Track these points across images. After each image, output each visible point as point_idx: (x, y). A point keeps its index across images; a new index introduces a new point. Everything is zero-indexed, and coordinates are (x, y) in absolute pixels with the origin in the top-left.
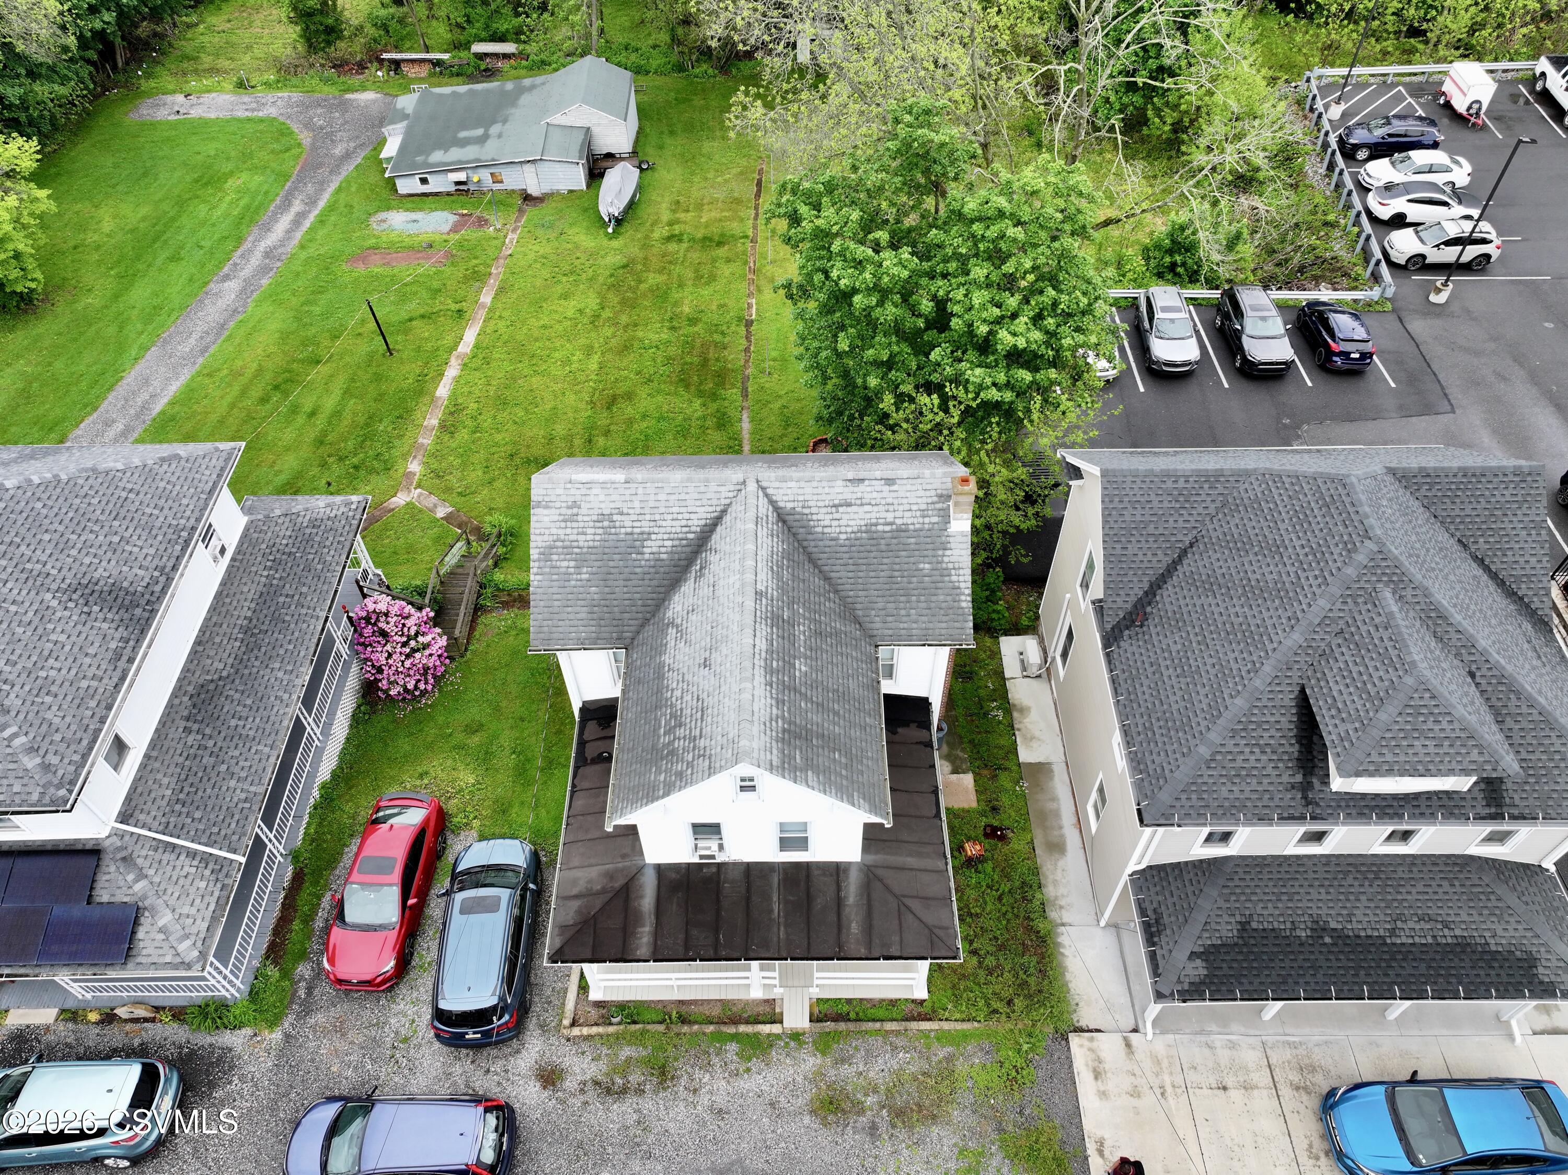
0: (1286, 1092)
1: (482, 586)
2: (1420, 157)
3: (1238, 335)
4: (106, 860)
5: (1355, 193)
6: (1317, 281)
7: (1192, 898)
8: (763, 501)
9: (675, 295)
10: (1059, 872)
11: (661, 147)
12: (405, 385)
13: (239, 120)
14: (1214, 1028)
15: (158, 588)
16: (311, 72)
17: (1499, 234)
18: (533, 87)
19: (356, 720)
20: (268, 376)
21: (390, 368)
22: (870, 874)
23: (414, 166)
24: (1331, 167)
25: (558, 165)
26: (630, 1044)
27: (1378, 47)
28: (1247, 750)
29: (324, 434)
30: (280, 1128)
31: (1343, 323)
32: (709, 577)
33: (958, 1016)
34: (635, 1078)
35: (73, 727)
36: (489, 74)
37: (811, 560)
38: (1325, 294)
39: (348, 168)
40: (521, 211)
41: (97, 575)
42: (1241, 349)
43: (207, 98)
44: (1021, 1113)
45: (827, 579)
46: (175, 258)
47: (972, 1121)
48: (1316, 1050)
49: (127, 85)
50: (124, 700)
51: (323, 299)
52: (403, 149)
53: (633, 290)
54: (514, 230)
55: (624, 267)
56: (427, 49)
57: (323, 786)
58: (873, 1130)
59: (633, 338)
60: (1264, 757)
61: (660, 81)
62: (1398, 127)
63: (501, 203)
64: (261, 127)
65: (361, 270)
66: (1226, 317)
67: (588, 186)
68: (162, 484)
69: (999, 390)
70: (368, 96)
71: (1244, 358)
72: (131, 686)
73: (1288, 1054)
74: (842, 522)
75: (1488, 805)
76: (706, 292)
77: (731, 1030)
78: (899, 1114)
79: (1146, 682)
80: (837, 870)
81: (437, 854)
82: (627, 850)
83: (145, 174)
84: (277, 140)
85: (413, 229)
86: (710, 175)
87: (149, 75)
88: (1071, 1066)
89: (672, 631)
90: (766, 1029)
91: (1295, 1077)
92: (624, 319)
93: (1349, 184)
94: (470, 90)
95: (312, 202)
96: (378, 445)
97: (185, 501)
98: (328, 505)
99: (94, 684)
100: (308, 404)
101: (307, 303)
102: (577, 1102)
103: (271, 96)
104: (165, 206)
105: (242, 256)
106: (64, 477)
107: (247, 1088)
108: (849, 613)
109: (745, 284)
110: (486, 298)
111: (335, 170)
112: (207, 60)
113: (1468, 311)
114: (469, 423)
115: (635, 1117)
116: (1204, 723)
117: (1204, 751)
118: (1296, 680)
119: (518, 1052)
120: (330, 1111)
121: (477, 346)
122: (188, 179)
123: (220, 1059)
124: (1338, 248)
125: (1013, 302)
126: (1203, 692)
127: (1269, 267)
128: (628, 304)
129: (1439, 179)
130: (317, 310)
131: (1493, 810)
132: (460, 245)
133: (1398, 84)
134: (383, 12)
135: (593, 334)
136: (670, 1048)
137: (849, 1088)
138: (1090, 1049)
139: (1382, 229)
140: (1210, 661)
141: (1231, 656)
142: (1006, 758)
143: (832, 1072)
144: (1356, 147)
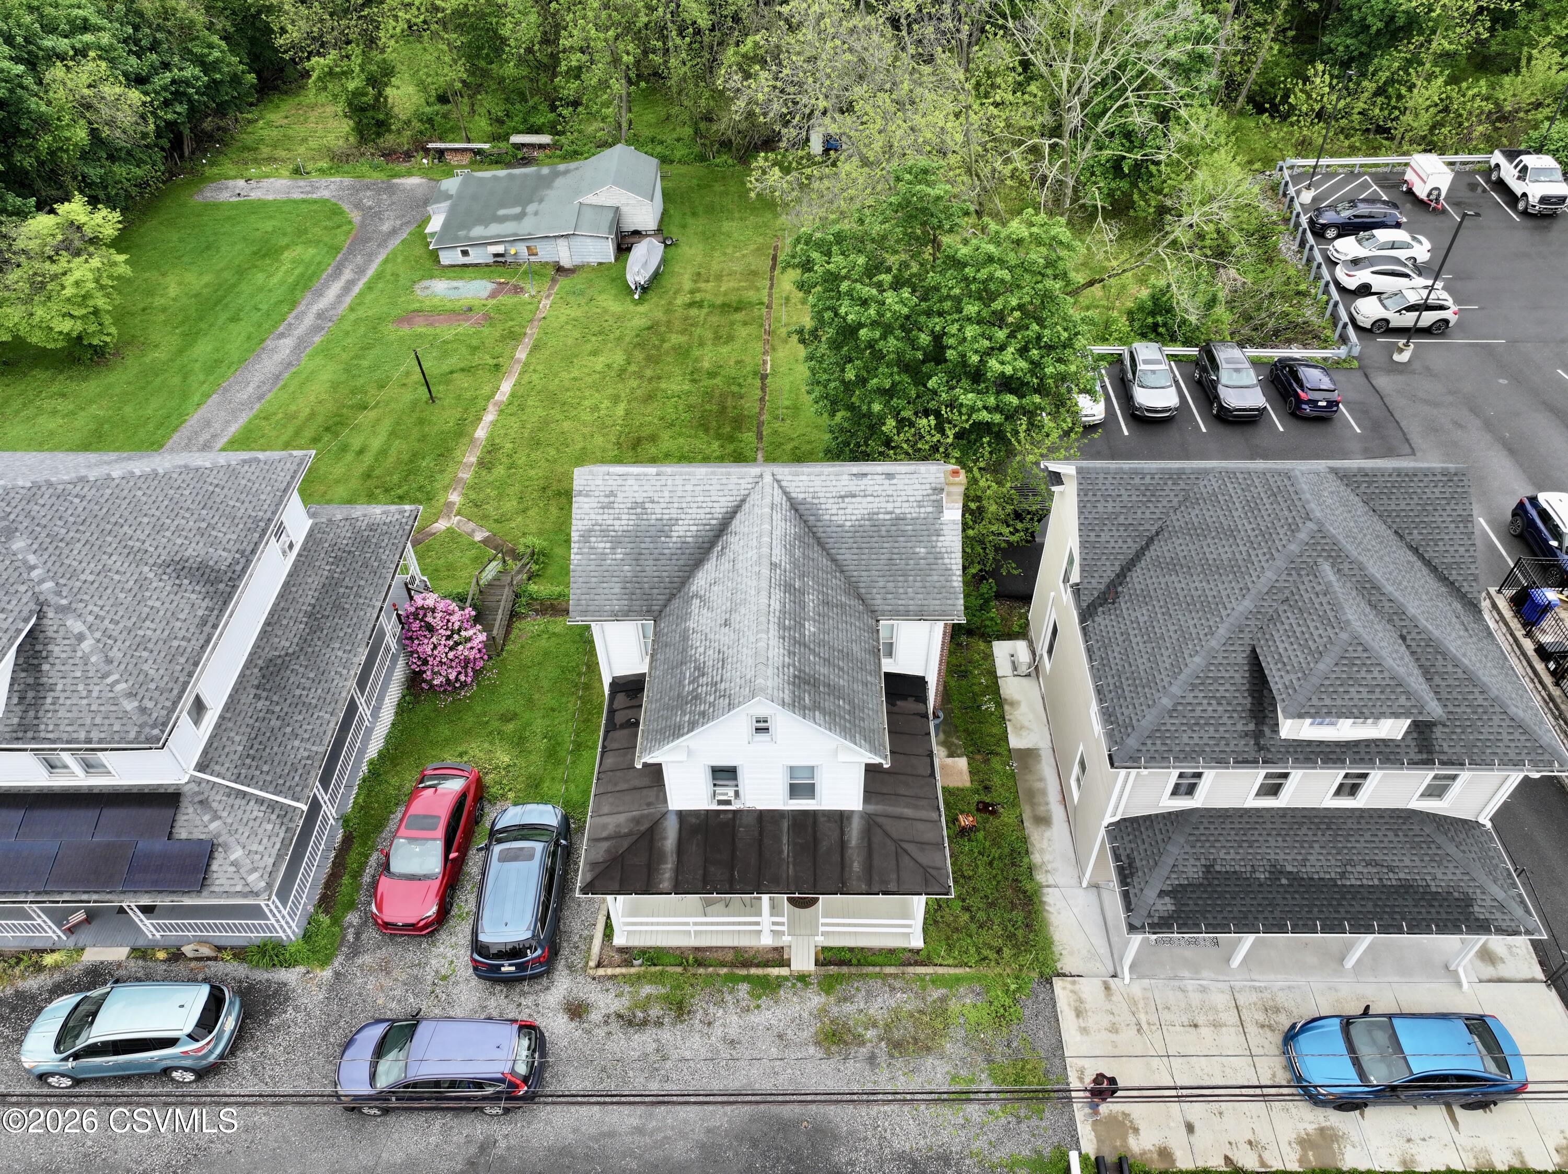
0: (1251, 1029)
1: (517, 596)
2: (1383, 235)
3: (1214, 385)
4: (185, 803)
5: (1324, 266)
6: (1289, 342)
7: (1161, 845)
8: (777, 492)
9: (696, 353)
10: (1045, 842)
11: (684, 226)
12: (446, 428)
13: (295, 202)
14: (1186, 974)
15: (238, 568)
16: (362, 160)
17: (1457, 301)
18: (567, 172)
19: (402, 709)
20: (320, 419)
21: (432, 414)
22: (870, 822)
23: (457, 239)
24: (1303, 244)
25: (589, 240)
26: (650, 982)
27: (1347, 143)
28: (1205, 702)
29: (371, 469)
30: (331, 1051)
31: (1312, 377)
32: (729, 555)
33: (951, 961)
34: (655, 1012)
35: (166, 679)
36: (526, 161)
37: (820, 543)
38: (1295, 352)
39: (394, 243)
40: (554, 280)
41: (187, 554)
42: (1217, 397)
43: (266, 183)
44: (1009, 1046)
45: (834, 560)
46: (235, 319)
47: (964, 1052)
48: (1280, 994)
49: (192, 171)
50: (208, 659)
51: (372, 354)
52: (446, 225)
53: (658, 348)
54: (548, 297)
55: (649, 328)
56: (469, 140)
57: (371, 763)
58: (872, 1059)
59: (657, 389)
60: (1220, 708)
61: (683, 169)
62: (1363, 209)
63: (536, 273)
64: (315, 207)
65: (405, 331)
66: (1204, 370)
67: (617, 259)
68: (244, 482)
69: (990, 412)
70: (413, 181)
71: (1221, 407)
72: (214, 648)
73: (1254, 997)
74: (848, 511)
75: (1420, 752)
76: (725, 350)
77: (743, 972)
78: (897, 1046)
79: (1117, 649)
80: (841, 818)
81: (476, 820)
82: (652, 799)
83: (208, 248)
84: (330, 219)
85: (453, 295)
86: (729, 251)
87: (212, 164)
88: (1054, 1006)
89: (696, 602)
90: (775, 971)
91: (1261, 1017)
92: (649, 373)
93: (1319, 258)
94: (509, 175)
95: (361, 271)
96: (421, 479)
97: (263, 497)
98: (383, 513)
99: (184, 644)
100: (356, 444)
101: (356, 357)
102: (601, 1032)
103: (324, 181)
104: (227, 275)
105: (297, 317)
106: (161, 471)
107: (300, 1017)
108: (853, 588)
109: (761, 344)
110: (522, 354)
111: (383, 244)
112: (265, 151)
113: (1428, 369)
114: (505, 460)
115: (654, 1045)
116: (1167, 679)
117: (1166, 702)
118: (1247, 641)
119: (548, 988)
120: (378, 1031)
121: (513, 395)
122: (247, 251)
123: (276, 992)
124: (1309, 313)
125: (1001, 335)
126: (1166, 653)
127: (1246, 331)
128: (651, 360)
129: (1402, 254)
130: (365, 363)
131: (1425, 756)
132: (498, 309)
133: (1365, 174)
134: (428, 110)
135: (620, 386)
136: (687, 986)
137: (851, 1023)
138: (1073, 992)
139: (1349, 297)
140: (1172, 628)
141: (1191, 623)
142: (997, 744)
143: (835, 1010)
144: (1325, 227)
